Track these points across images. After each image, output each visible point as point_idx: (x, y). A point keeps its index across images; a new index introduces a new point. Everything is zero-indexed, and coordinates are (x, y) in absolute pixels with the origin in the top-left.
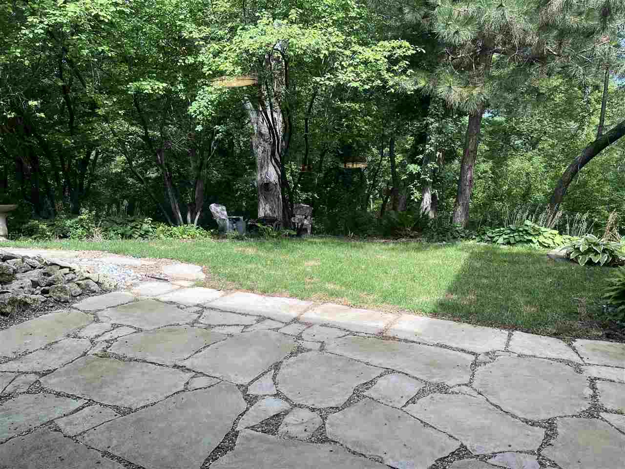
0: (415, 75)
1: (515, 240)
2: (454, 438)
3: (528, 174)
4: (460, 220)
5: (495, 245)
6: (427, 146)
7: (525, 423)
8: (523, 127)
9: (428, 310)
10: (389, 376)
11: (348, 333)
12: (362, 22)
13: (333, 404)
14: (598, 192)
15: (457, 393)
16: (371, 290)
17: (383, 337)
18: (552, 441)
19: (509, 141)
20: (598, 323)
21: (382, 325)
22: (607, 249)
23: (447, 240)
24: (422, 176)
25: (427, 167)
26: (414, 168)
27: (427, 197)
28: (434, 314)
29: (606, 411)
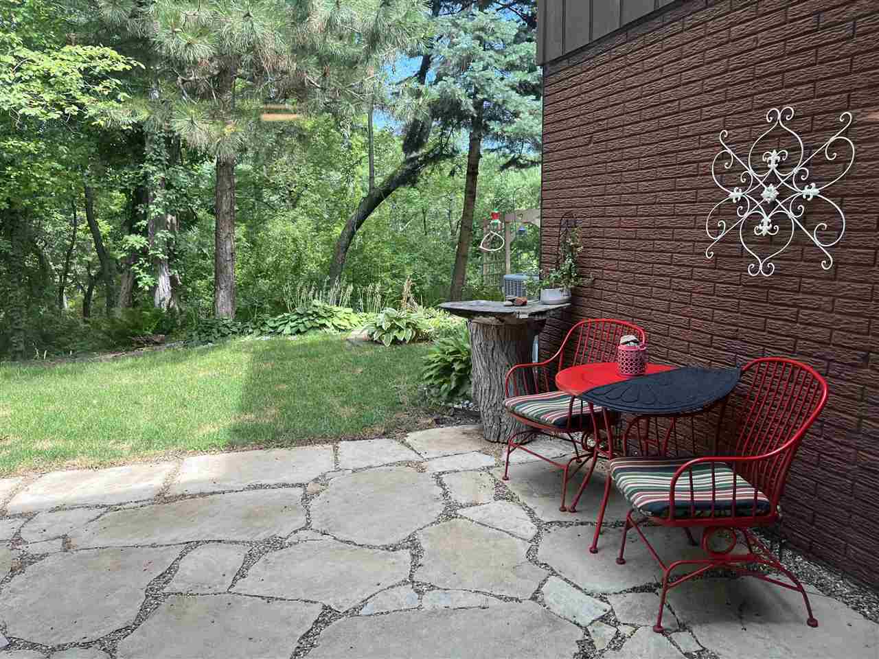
0: (130, 101)
1: (305, 327)
2: (312, 602)
3: (294, 240)
4: (225, 310)
5: (282, 338)
6: (150, 206)
7: (386, 551)
8: (279, 178)
9: (221, 443)
10: (194, 553)
11: (105, 509)
12: (24, 12)
13: (119, 625)
14: (378, 257)
15: (295, 543)
16: (123, 434)
17: (165, 498)
18: (421, 561)
19: (261, 197)
20: (423, 410)
21: (157, 482)
22: (409, 323)
23: (213, 340)
24: (151, 252)
25: (157, 239)
26: (136, 241)
27: (164, 283)
28: (231, 447)
29: (462, 507)
